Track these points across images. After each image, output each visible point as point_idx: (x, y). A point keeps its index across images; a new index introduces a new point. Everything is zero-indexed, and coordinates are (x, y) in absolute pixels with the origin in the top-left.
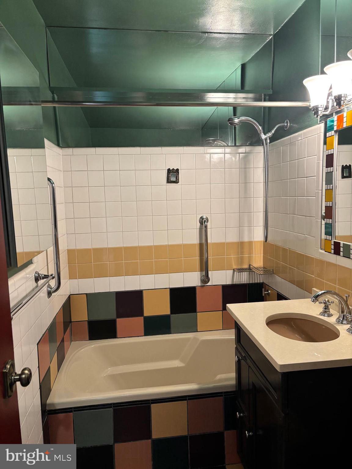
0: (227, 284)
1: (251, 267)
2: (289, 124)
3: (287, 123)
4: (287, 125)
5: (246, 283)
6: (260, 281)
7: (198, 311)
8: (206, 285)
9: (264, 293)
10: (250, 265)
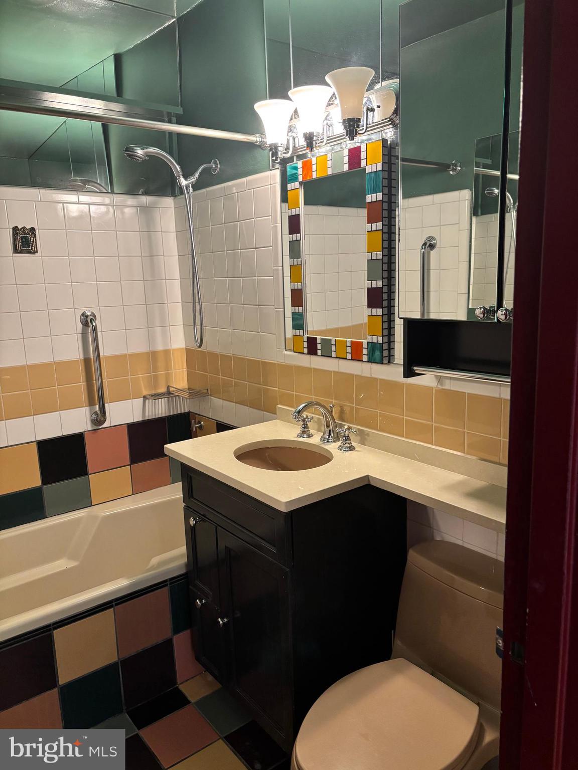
0: (136, 420)
1: (171, 389)
2: (219, 166)
3: (216, 163)
4: (215, 167)
5: (163, 415)
6: (184, 409)
7: (90, 473)
8: (100, 427)
9: (194, 426)
10: (168, 387)
